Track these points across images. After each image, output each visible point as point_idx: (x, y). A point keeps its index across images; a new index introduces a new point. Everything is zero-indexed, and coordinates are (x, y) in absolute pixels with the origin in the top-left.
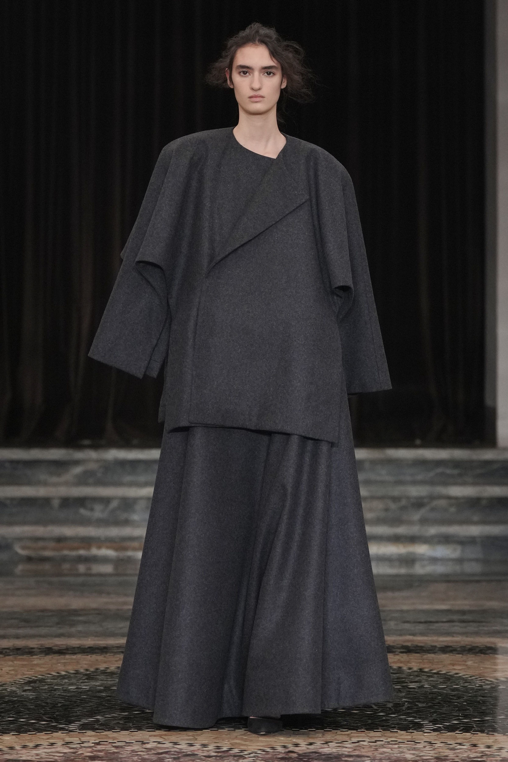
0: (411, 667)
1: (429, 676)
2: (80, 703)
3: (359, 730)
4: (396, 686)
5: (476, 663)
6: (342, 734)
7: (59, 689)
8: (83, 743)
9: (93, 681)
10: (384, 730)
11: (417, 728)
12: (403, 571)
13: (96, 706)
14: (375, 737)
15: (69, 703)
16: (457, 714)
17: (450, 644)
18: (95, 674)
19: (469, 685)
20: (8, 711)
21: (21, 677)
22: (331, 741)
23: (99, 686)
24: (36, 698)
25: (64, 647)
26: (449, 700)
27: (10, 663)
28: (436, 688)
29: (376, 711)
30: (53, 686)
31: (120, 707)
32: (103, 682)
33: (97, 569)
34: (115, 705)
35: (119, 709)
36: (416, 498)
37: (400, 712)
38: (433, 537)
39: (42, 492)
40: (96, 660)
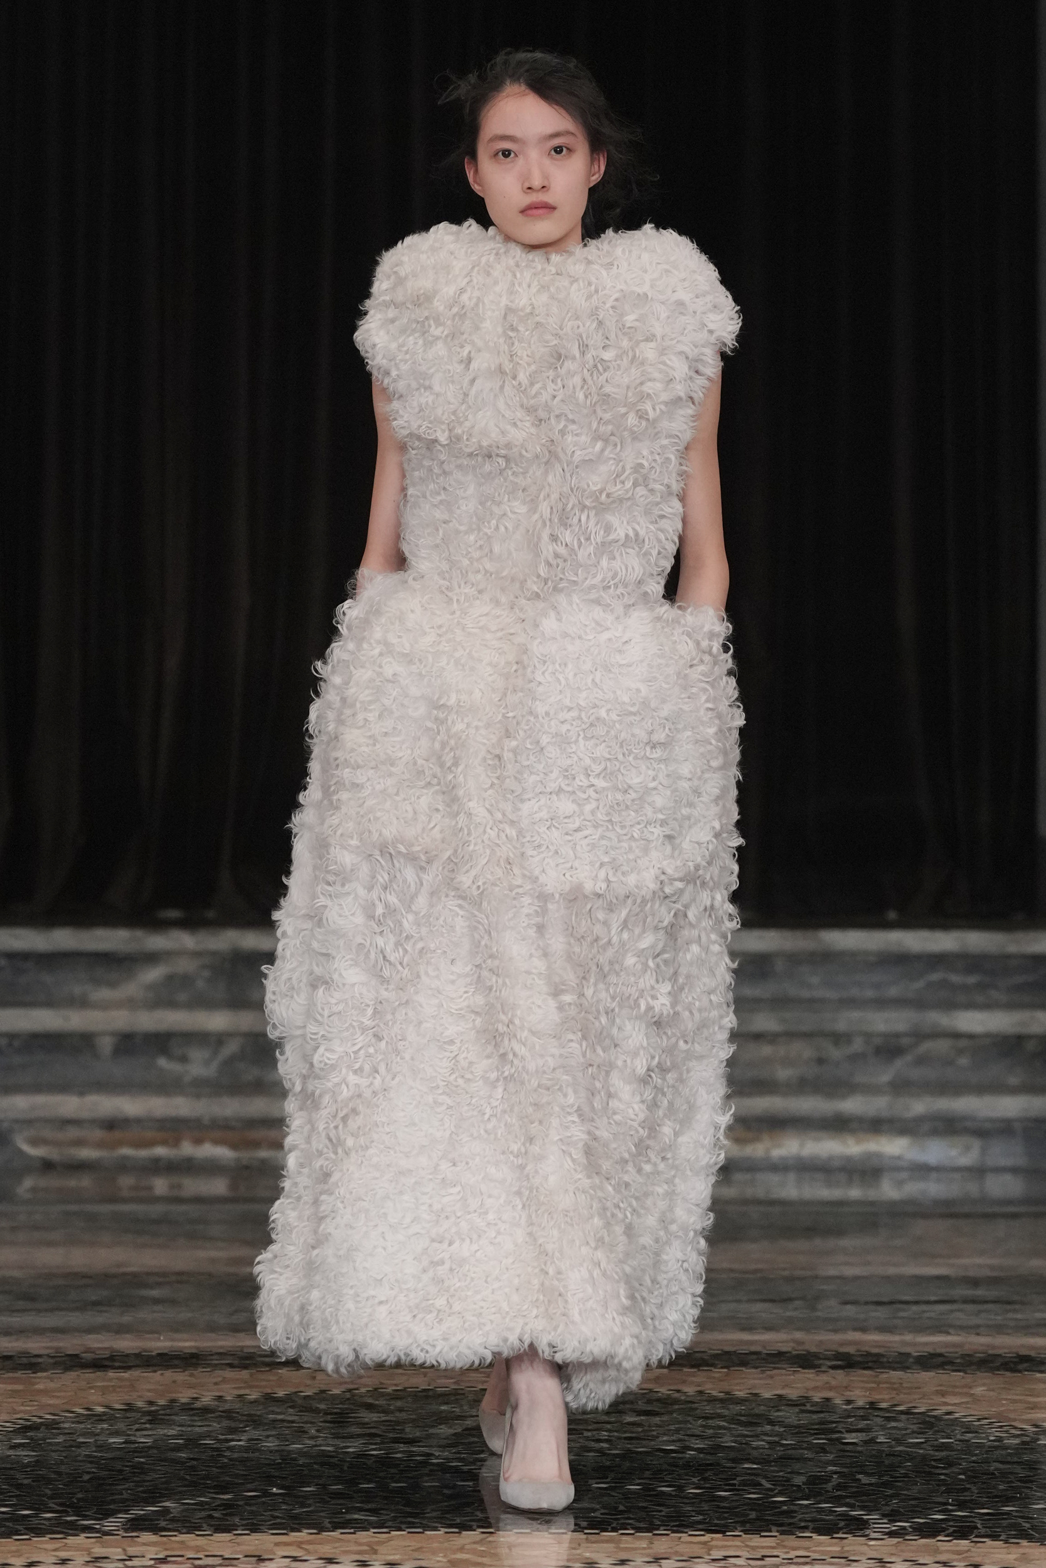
0: (849, 1399)
1: (888, 1419)
2: (130, 1473)
3: (728, 1534)
4: (815, 1439)
5: (993, 1390)
6: (691, 1543)
7: (87, 1444)
8: (130, 1558)
9: (163, 1426)
10: (782, 1533)
11: (855, 1530)
12: (855, 1193)
13: (163, 1480)
14: (763, 1547)
16: (944, 1501)
17: (939, 1351)
18: (168, 1412)
19: (974, 1438)
21: (7, 1418)
22: (664, 1556)
23: (174, 1437)
24: (37, 1461)
25: (107, 1354)
26: (927, 1469)
28: (900, 1444)
29: (770, 1494)
30: (74, 1437)
31: (215, 1483)
32: (183, 1429)
33: (194, 1186)
34: (207, 1477)
35: (215, 1487)
36: (886, 1035)
37: (819, 1494)
38: (920, 1120)
39: (76, 1020)
40: (173, 1381)
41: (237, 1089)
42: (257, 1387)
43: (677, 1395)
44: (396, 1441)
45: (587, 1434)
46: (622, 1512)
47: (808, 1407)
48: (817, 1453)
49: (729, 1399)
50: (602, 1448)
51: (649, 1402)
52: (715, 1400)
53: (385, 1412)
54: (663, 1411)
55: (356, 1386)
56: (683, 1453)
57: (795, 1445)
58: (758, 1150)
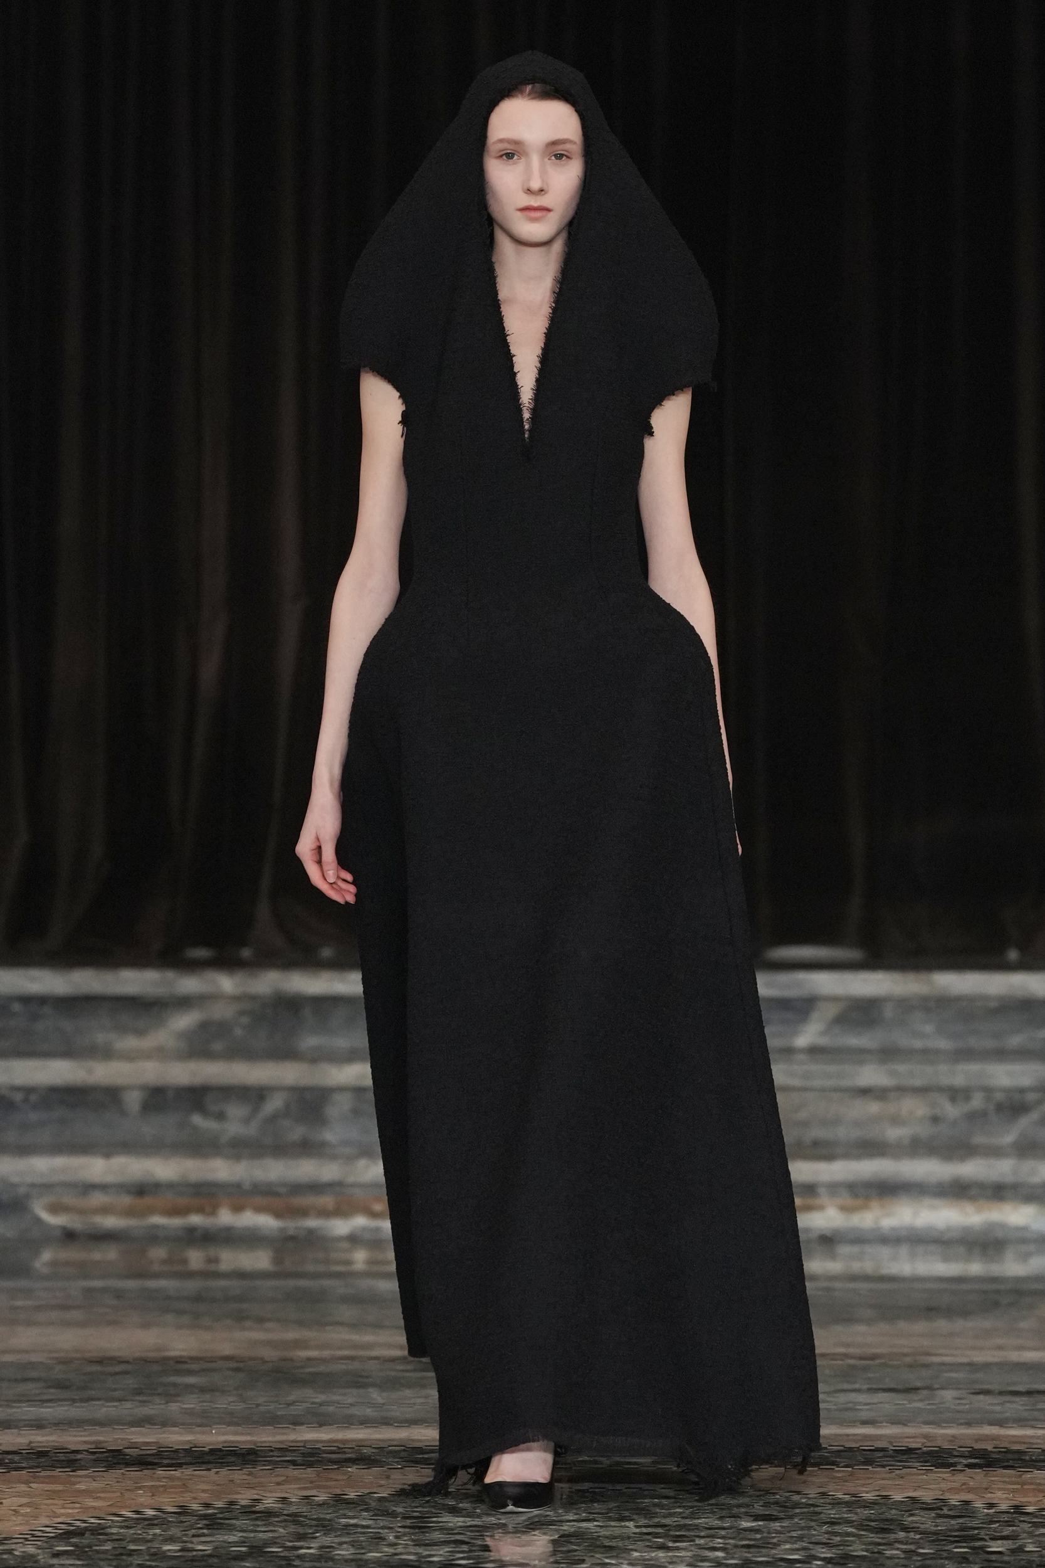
0: (994, 1502)
1: (1036, 1525)
4: (956, 1547)
7: (139, 1552)
9: (223, 1532)
12: (975, 1268)
18: (227, 1515)
21: (47, 1522)
23: (236, 1544)
25: (153, 1450)
27: (23, 1487)
30: (124, 1544)
32: (246, 1535)
33: (231, 1259)
36: (1007, 1091)
39: (101, 1073)
40: (230, 1481)
41: (281, 1150)
42: (324, 1487)
43: (796, 1497)
45: (698, 1541)
47: (945, 1511)
48: (959, 1563)
49: (856, 1502)
50: (718, 1557)
52: (840, 1503)
54: (782, 1515)
57: (933, 1554)
58: (869, 1219)
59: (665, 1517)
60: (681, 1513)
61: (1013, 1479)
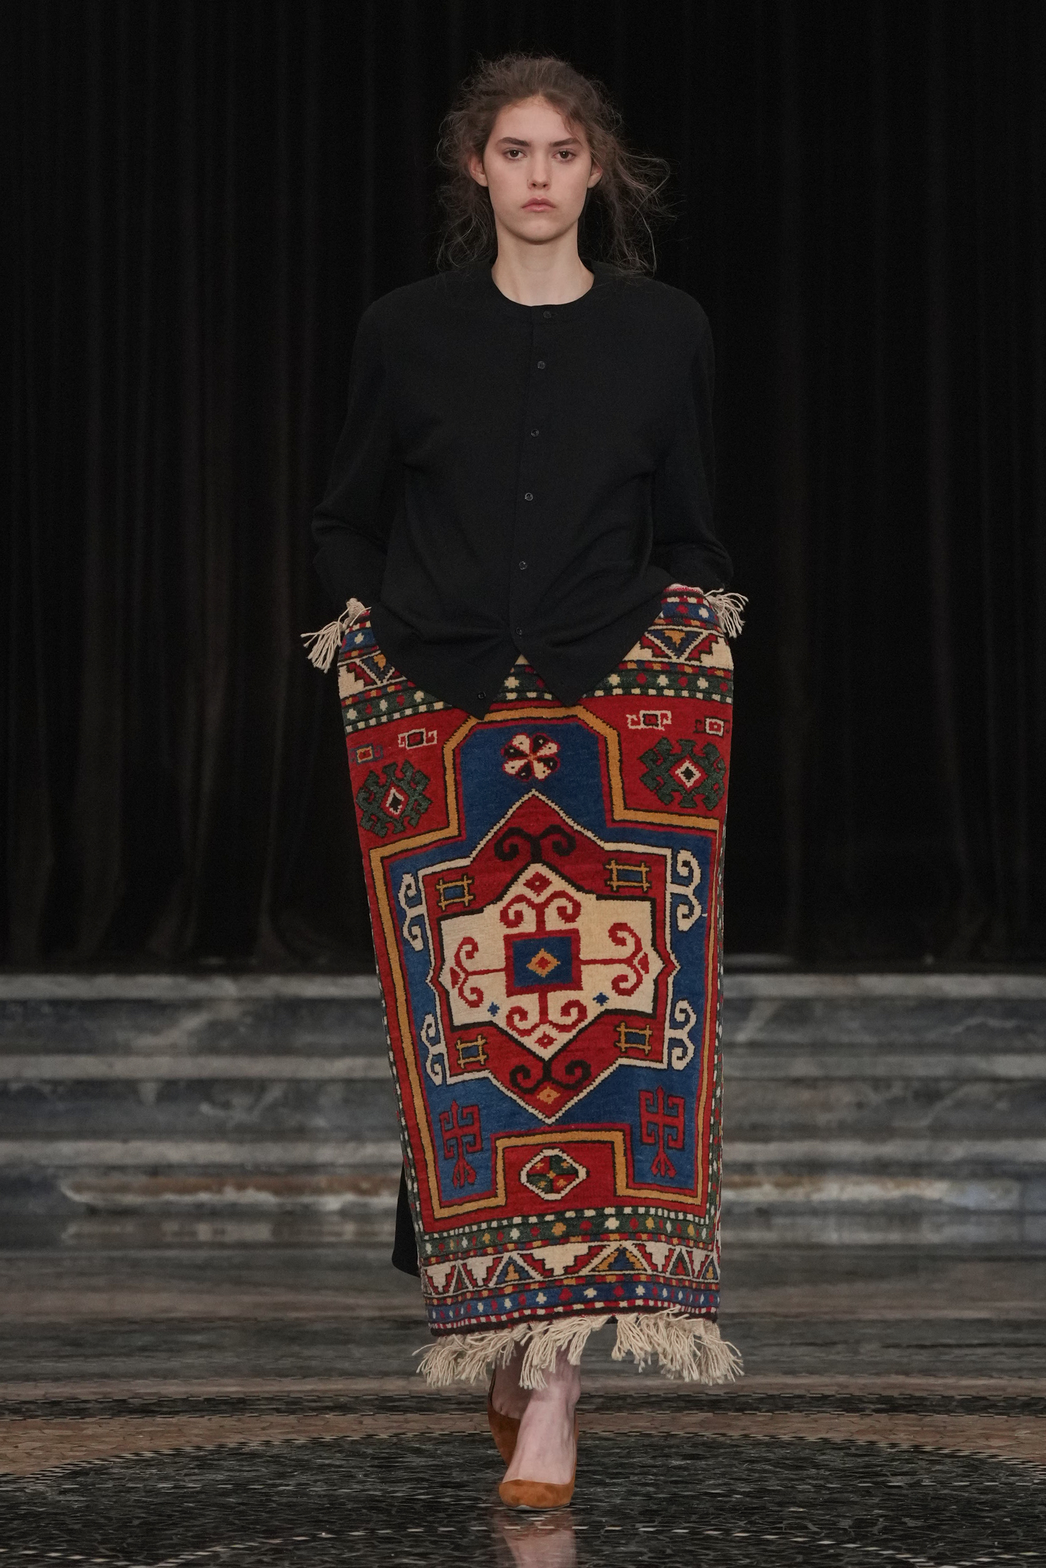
0: (894, 1442)
1: (933, 1462)
2: (180, 1518)
4: (860, 1482)
5: (1037, 1433)
7: (136, 1489)
9: (211, 1471)
12: (895, 1237)
13: (213, 1525)
15: (157, 1518)
16: (990, 1543)
17: (982, 1394)
18: (216, 1456)
19: (1018, 1481)
20: (24, 1535)
21: (57, 1463)
23: (223, 1482)
24: (87, 1507)
25: (154, 1399)
26: (974, 1513)
27: (36, 1433)
28: (945, 1487)
29: (817, 1537)
30: (123, 1482)
31: (265, 1528)
32: (231, 1474)
33: (235, 1232)
34: (256, 1522)
35: (264, 1532)
36: (924, 1080)
37: (865, 1537)
38: (958, 1164)
39: (121, 1067)
40: (221, 1426)
41: (280, 1134)
42: (305, 1432)
43: (722, 1439)
44: (444, 1485)
45: (632, 1478)
46: (670, 1556)
47: (853, 1450)
48: (863, 1496)
49: (774, 1443)
50: (648, 1492)
51: (695, 1445)
52: (760, 1444)
53: (432, 1456)
54: (708, 1454)
55: (403, 1431)
56: (730, 1496)
57: (841, 1488)
58: (798, 1194)
59: (604, 1456)
60: (618, 1453)
61: (914, 1422)
